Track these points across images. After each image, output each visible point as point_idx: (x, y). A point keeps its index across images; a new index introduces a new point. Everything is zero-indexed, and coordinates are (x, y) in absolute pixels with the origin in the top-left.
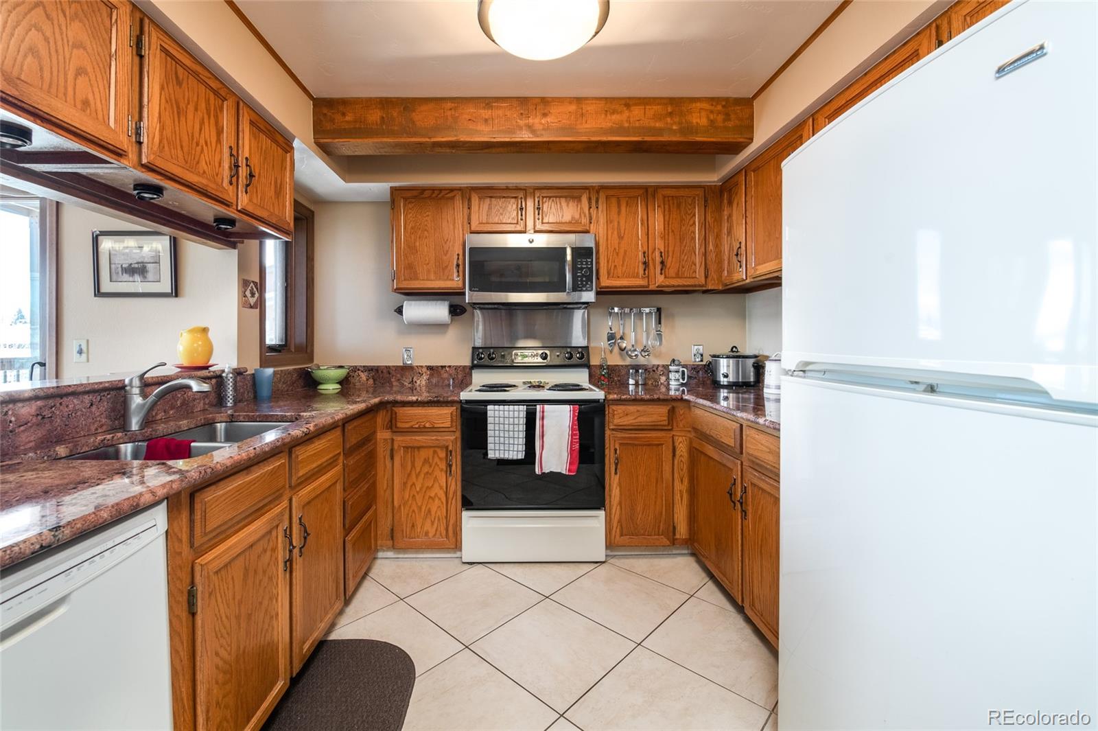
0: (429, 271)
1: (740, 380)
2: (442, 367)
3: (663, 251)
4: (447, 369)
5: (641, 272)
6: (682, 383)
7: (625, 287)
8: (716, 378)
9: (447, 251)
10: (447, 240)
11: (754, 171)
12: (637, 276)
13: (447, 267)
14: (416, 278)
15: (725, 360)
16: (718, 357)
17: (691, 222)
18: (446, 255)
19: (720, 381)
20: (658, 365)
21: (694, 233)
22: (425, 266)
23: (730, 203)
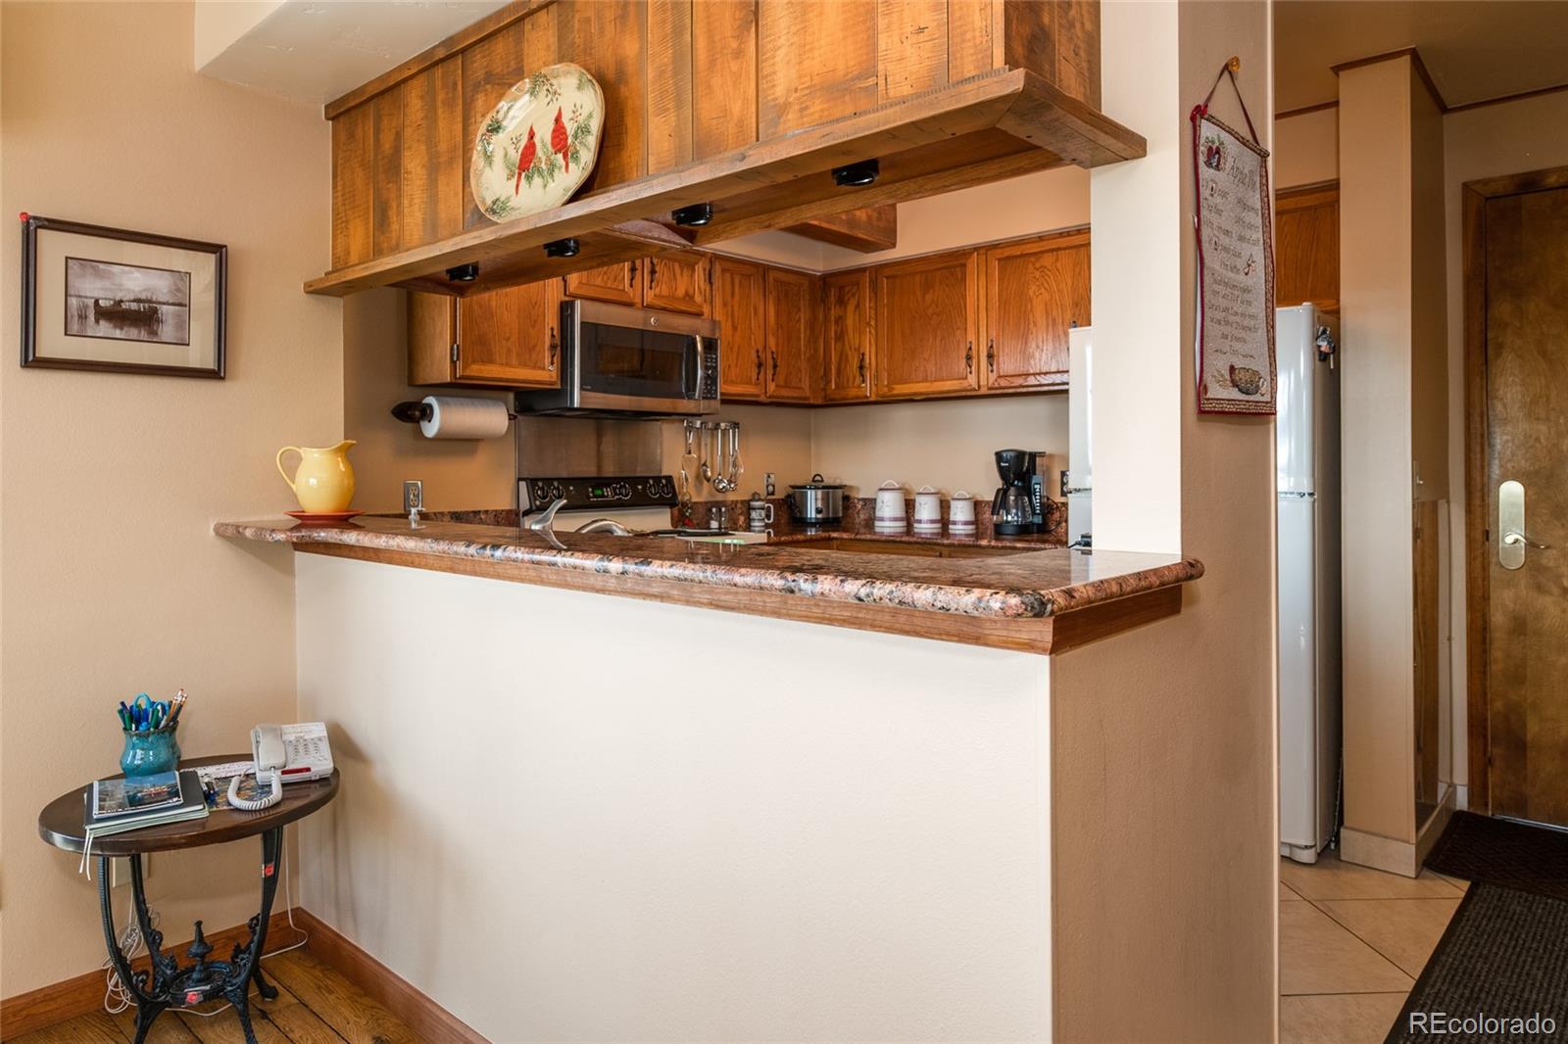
0: (509, 350)
1: (831, 516)
2: (474, 512)
3: (774, 350)
4: (483, 517)
5: (755, 377)
6: (767, 524)
7: (739, 395)
8: (801, 512)
9: (535, 322)
10: (536, 303)
11: (887, 278)
12: (749, 383)
13: (535, 346)
14: (490, 361)
15: (813, 492)
16: (804, 487)
17: (797, 317)
18: (533, 327)
19: (807, 518)
20: (737, 501)
21: (799, 330)
22: (504, 342)
23: (842, 302)
